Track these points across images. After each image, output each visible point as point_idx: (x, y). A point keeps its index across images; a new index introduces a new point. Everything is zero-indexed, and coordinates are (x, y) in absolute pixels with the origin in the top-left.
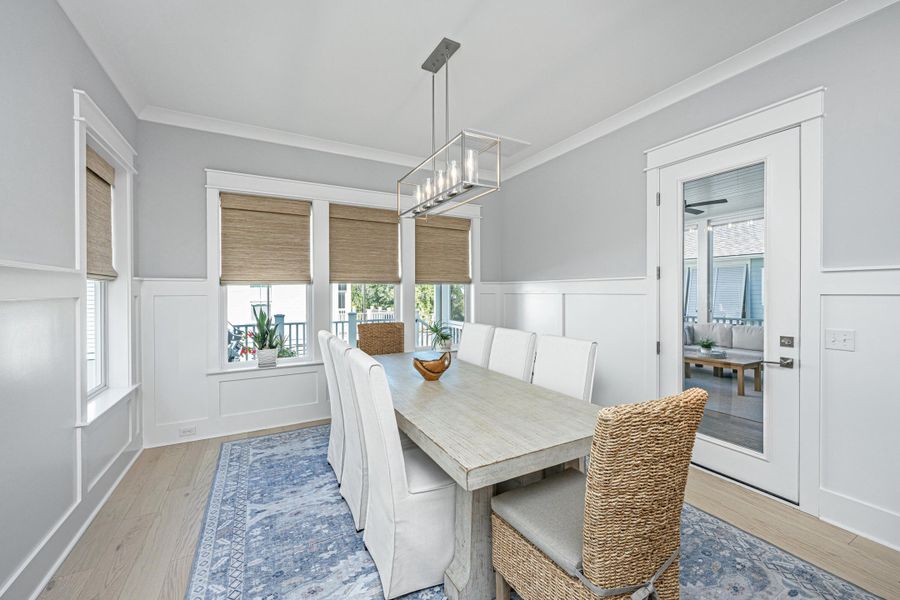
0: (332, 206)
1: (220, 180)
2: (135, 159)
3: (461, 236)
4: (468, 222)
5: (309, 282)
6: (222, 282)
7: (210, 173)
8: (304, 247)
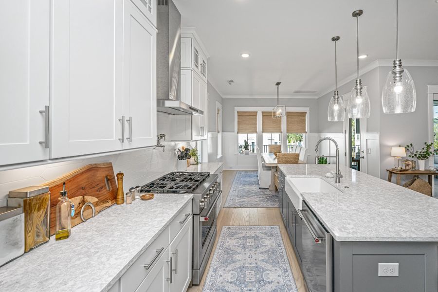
0: (263, 112)
1: (237, 109)
2: (222, 107)
3: (303, 118)
4: (306, 113)
5: (257, 133)
6: (238, 133)
7: (235, 107)
8: (255, 124)
